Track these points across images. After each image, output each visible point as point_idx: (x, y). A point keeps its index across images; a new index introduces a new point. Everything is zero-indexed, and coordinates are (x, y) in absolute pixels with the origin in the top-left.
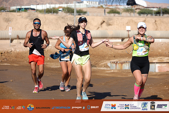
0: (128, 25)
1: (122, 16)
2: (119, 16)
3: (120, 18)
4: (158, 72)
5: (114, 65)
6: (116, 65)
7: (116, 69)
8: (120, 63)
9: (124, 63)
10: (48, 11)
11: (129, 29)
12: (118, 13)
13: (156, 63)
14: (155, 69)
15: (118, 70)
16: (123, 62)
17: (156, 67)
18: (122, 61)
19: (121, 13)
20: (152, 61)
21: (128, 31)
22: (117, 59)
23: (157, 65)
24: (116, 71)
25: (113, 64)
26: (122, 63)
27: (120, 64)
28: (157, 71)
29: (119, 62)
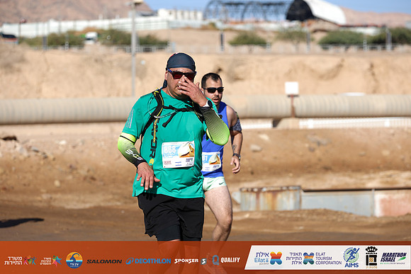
0: (291, 80)
1: (274, 54)
2: (263, 54)
3: (267, 58)
4: (381, 218)
5: (252, 197)
6: (258, 197)
7: (258, 210)
8: (269, 191)
9: (281, 191)
10: (55, 41)
11: (295, 92)
12: (262, 43)
13: (377, 189)
14: (373, 207)
15: (263, 212)
16: (279, 189)
17: (374, 202)
18: (275, 185)
19: (271, 44)
20: (364, 184)
21: (292, 96)
22: (262, 179)
23: (379, 196)
24: (259, 216)
25: (248, 195)
26: (275, 193)
27: (270, 195)
28: (378, 212)
29: (265, 190)
